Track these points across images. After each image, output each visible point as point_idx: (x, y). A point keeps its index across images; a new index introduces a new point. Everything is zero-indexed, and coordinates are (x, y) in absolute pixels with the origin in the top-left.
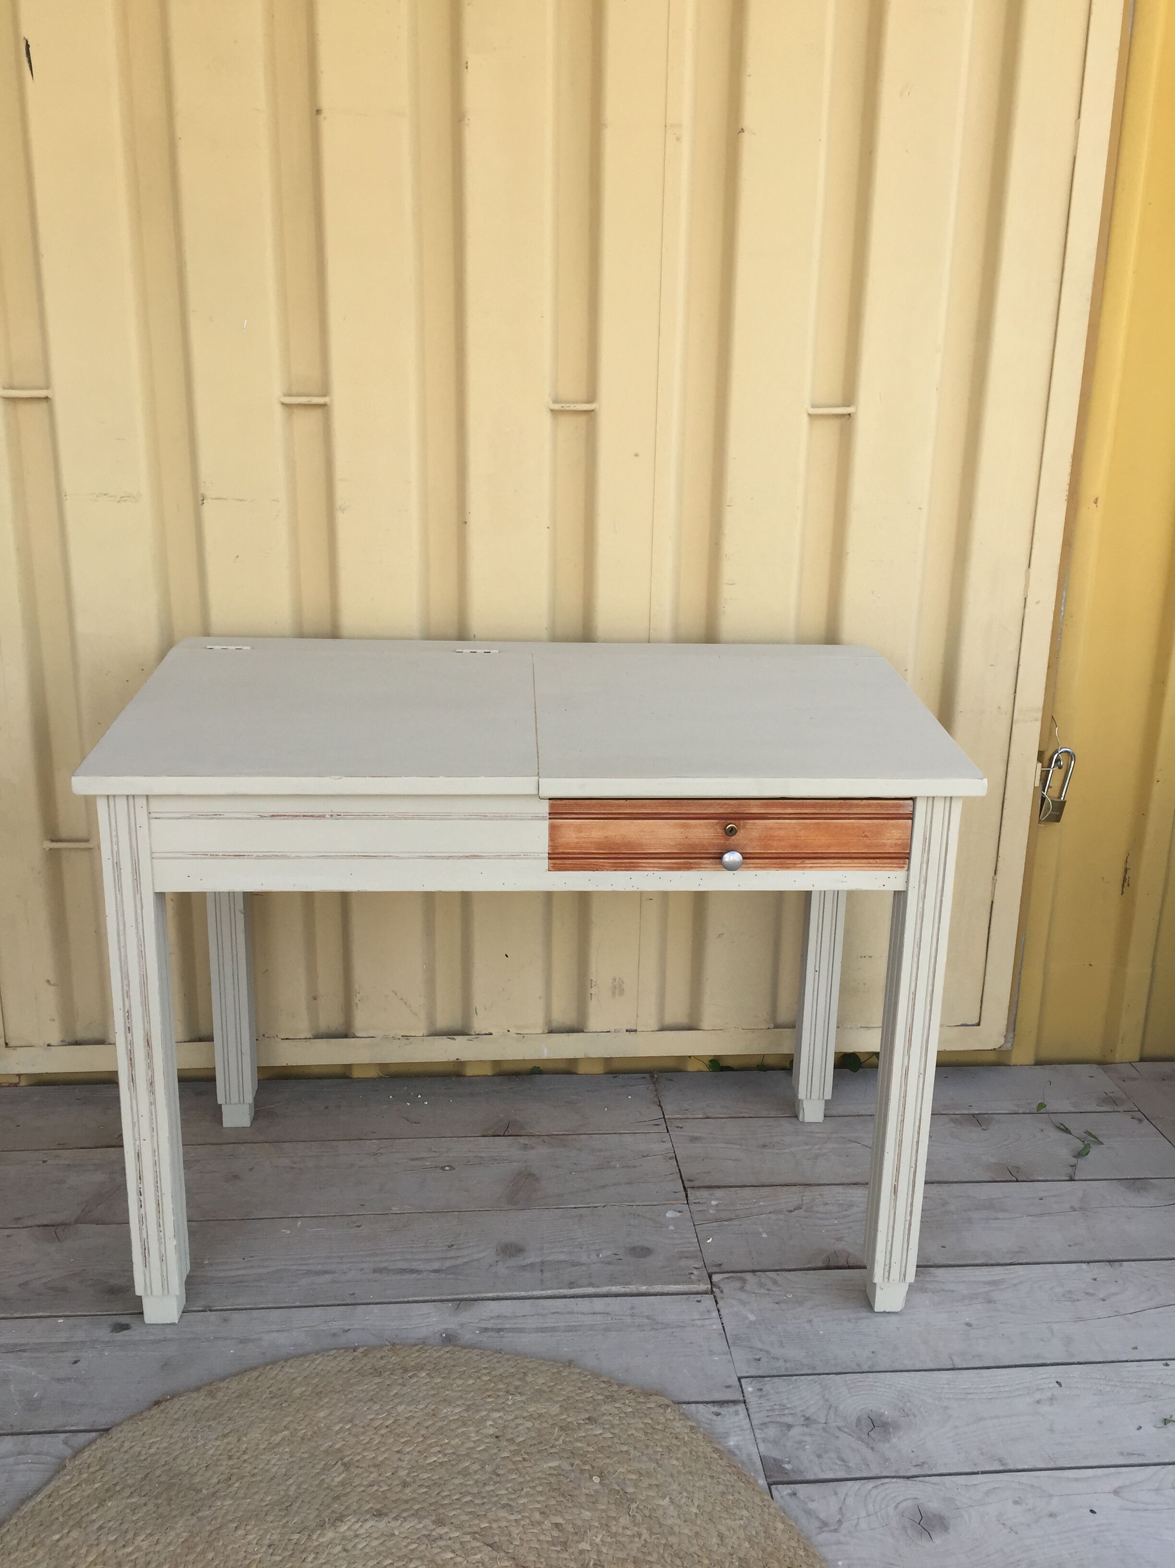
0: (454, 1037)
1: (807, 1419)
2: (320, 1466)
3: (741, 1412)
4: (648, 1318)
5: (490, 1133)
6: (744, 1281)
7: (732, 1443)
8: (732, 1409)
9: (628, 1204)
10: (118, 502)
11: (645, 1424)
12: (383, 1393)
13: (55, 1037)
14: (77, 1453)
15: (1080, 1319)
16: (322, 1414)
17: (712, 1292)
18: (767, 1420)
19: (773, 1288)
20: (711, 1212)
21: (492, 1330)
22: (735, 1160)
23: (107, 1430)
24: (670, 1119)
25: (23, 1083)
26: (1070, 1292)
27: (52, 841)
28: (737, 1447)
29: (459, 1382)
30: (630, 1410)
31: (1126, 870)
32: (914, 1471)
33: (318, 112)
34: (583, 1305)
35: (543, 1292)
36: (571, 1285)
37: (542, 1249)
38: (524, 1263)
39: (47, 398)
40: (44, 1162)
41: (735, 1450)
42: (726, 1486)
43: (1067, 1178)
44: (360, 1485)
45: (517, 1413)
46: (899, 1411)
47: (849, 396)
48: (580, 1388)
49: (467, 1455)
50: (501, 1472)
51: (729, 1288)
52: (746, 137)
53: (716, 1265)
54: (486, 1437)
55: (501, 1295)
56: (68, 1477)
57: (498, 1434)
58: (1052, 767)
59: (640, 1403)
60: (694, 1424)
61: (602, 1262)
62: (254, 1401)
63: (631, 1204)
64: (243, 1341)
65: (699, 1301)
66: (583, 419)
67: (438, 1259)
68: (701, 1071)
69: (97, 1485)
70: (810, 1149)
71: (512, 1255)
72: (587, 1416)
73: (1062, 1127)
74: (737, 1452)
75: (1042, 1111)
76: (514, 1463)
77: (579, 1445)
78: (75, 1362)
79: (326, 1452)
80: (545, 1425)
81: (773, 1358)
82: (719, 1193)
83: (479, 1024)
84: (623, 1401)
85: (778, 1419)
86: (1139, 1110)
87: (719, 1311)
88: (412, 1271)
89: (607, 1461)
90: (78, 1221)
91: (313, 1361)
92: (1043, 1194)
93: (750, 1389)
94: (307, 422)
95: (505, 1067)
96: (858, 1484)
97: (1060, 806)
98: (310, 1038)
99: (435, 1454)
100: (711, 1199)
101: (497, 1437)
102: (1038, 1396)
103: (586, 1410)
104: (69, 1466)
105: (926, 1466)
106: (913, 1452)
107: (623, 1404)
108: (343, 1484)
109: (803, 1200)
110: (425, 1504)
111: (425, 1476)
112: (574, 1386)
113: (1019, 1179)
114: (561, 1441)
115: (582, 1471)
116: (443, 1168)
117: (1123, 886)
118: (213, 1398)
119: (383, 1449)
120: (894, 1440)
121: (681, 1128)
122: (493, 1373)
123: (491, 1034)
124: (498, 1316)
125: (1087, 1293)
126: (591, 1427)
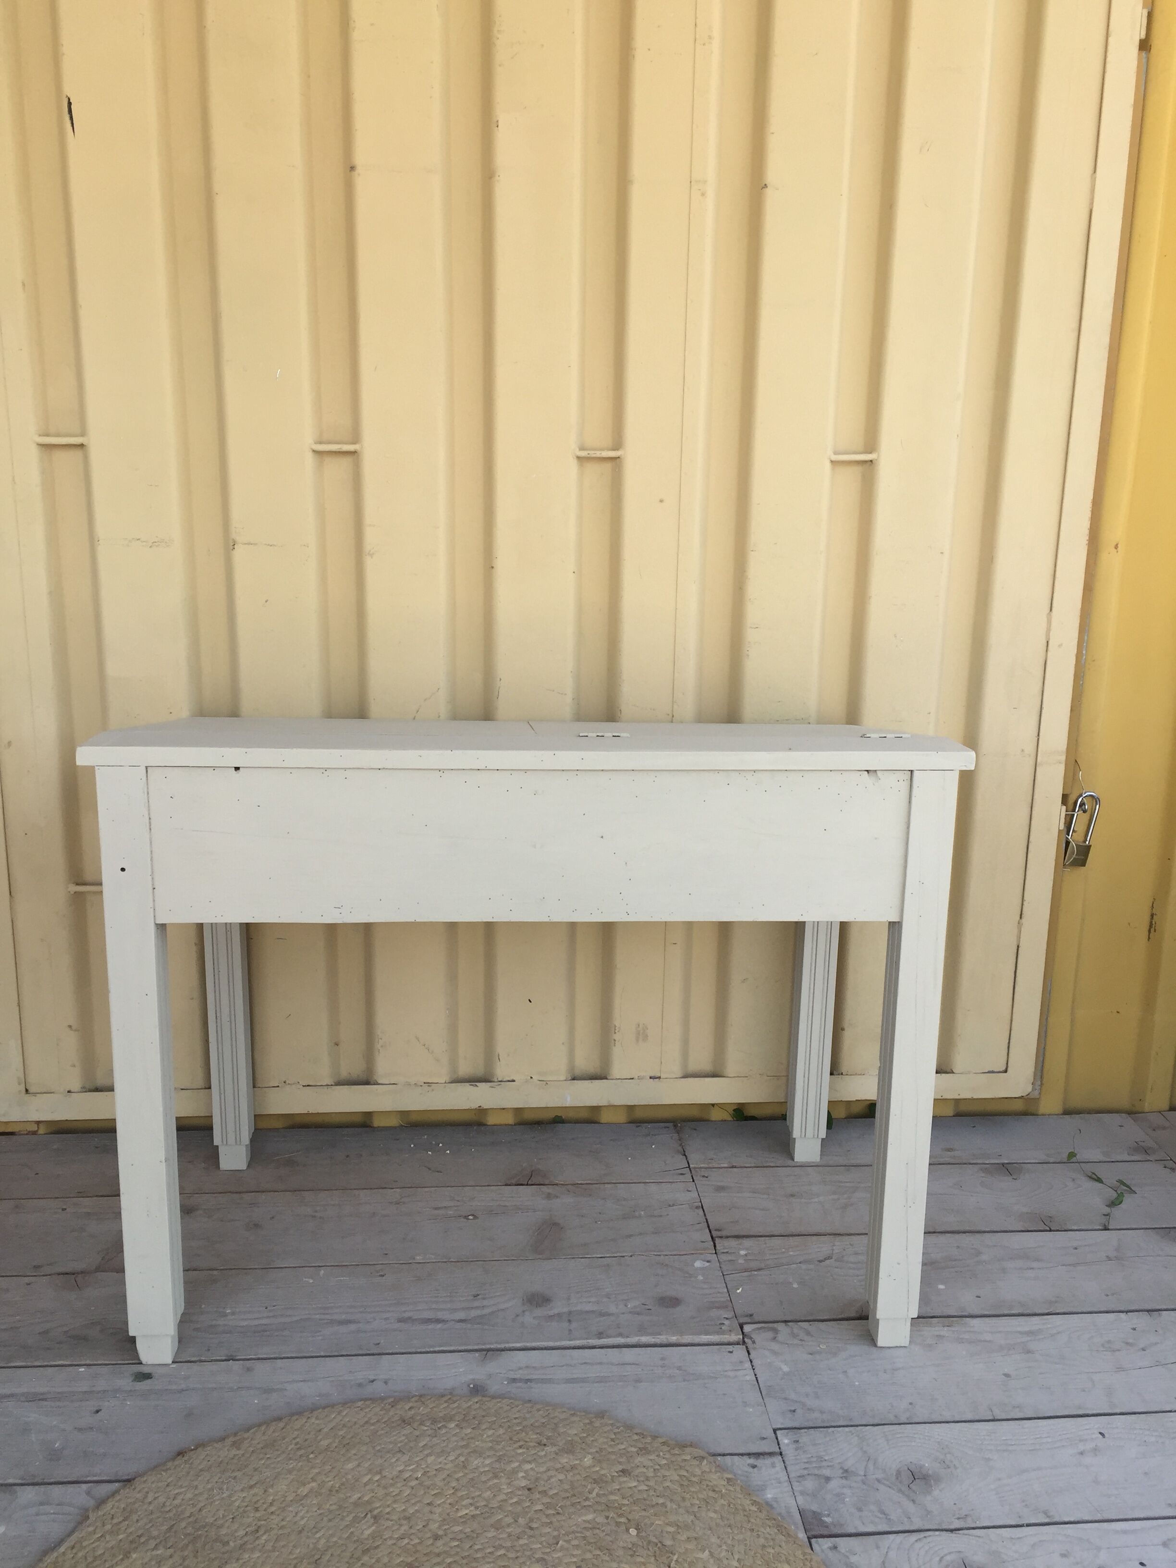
0: (477, 1084)
1: (846, 1471)
2: (350, 1518)
3: (777, 1465)
4: (679, 1368)
5: (514, 1182)
6: (775, 1331)
7: (769, 1496)
8: (768, 1461)
9: (655, 1254)
10: (151, 547)
11: (680, 1476)
12: (412, 1444)
13: (75, 1083)
14: (101, 1503)
15: (1120, 1369)
16: (350, 1466)
17: (744, 1343)
18: (806, 1472)
19: (806, 1338)
20: (741, 1261)
21: (520, 1380)
22: (763, 1210)
23: (129, 1481)
24: (695, 1168)
25: (41, 1131)
26: (1109, 1342)
27: (77, 884)
28: (775, 1499)
29: (490, 1432)
30: (664, 1462)
31: (1152, 916)
32: (956, 1524)
33: (352, 168)
34: (613, 1355)
35: (571, 1342)
36: (600, 1335)
37: (569, 1299)
38: (551, 1313)
39: (82, 446)
40: (64, 1210)
41: (773, 1503)
42: (766, 1539)
43: (1101, 1228)
44: (391, 1538)
45: (549, 1464)
46: (940, 1463)
47: (871, 442)
48: (613, 1440)
49: (500, 1507)
50: (534, 1525)
51: (761, 1338)
52: (769, 192)
53: (747, 1316)
54: (519, 1489)
55: (529, 1345)
56: (91, 1529)
57: (530, 1487)
58: (1076, 811)
59: (675, 1455)
60: (730, 1476)
61: (630, 1312)
62: (279, 1453)
63: (658, 1253)
64: (268, 1391)
65: (731, 1352)
66: (608, 466)
67: (463, 1309)
68: (725, 1121)
69: (121, 1537)
70: (839, 1199)
71: (538, 1305)
72: (620, 1468)
73: (1094, 1176)
74: (775, 1505)
75: (1074, 1159)
76: (547, 1516)
77: (612, 1497)
78: (97, 1412)
79: (356, 1504)
80: (578, 1477)
81: (809, 1409)
82: (747, 1242)
83: (501, 1071)
84: (657, 1453)
85: (816, 1472)
86: (1171, 1160)
87: (751, 1362)
88: (438, 1321)
89: (644, 1513)
90: (98, 1269)
91: (339, 1413)
92: (1075, 1244)
93: (786, 1441)
94: (338, 469)
95: (528, 1116)
96: (899, 1538)
97: (1084, 851)
98: (332, 1085)
99: (466, 1507)
100: (740, 1249)
101: (529, 1489)
102: (1081, 1447)
103: (620, 1463)
104: (92, 1516)
105: (969, 1519)
106: (955, 1504)
107: (657, 1456)
108: (373, 1536)
109: (833, 1250)
110: (457, 1558)
111: (457, 1529)
112: (607, 1438)
113: (1052, 1229)
114: (594, 1494)
115: (618, 1524)
116: (466, 1217)
117: (1149, 931)
118: (239, 1449)
119: (413, 1501)
120: (936, 1493)
121: (707, 1177)
122: (525, 1423)
123: (514, 1081)
124: (527, 1367)
125: (1127, 1343)
126: (625, 1479)
